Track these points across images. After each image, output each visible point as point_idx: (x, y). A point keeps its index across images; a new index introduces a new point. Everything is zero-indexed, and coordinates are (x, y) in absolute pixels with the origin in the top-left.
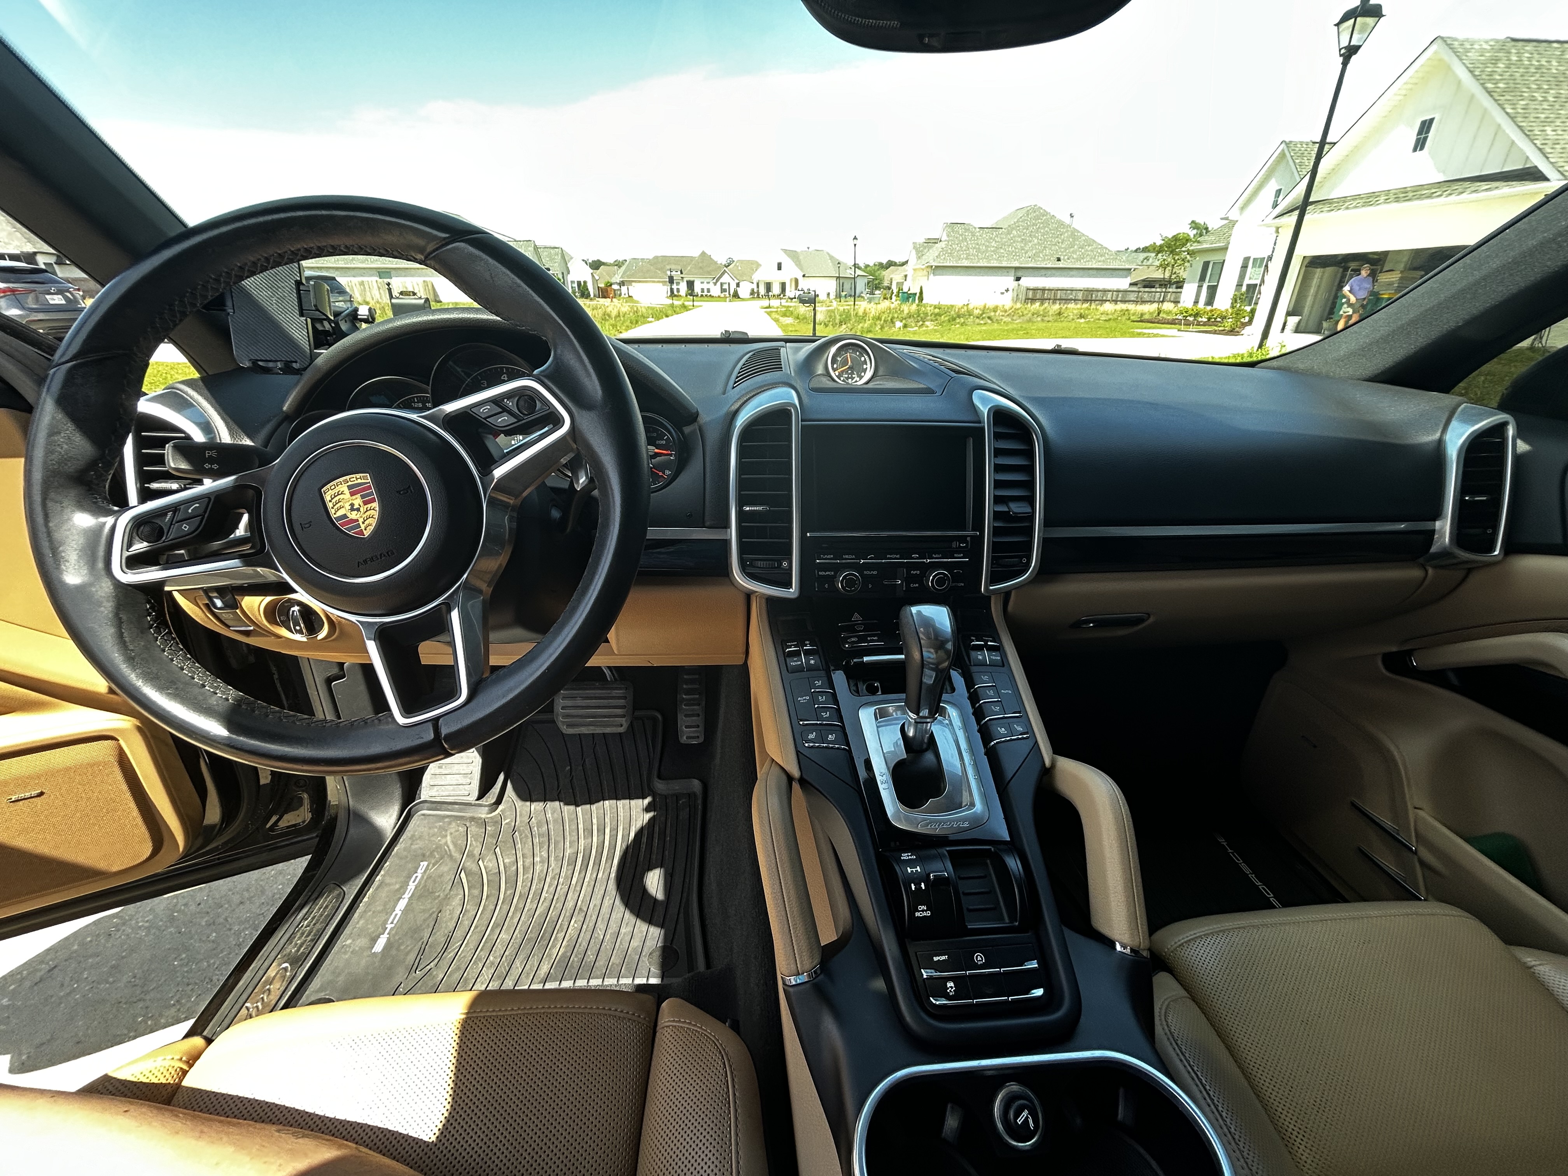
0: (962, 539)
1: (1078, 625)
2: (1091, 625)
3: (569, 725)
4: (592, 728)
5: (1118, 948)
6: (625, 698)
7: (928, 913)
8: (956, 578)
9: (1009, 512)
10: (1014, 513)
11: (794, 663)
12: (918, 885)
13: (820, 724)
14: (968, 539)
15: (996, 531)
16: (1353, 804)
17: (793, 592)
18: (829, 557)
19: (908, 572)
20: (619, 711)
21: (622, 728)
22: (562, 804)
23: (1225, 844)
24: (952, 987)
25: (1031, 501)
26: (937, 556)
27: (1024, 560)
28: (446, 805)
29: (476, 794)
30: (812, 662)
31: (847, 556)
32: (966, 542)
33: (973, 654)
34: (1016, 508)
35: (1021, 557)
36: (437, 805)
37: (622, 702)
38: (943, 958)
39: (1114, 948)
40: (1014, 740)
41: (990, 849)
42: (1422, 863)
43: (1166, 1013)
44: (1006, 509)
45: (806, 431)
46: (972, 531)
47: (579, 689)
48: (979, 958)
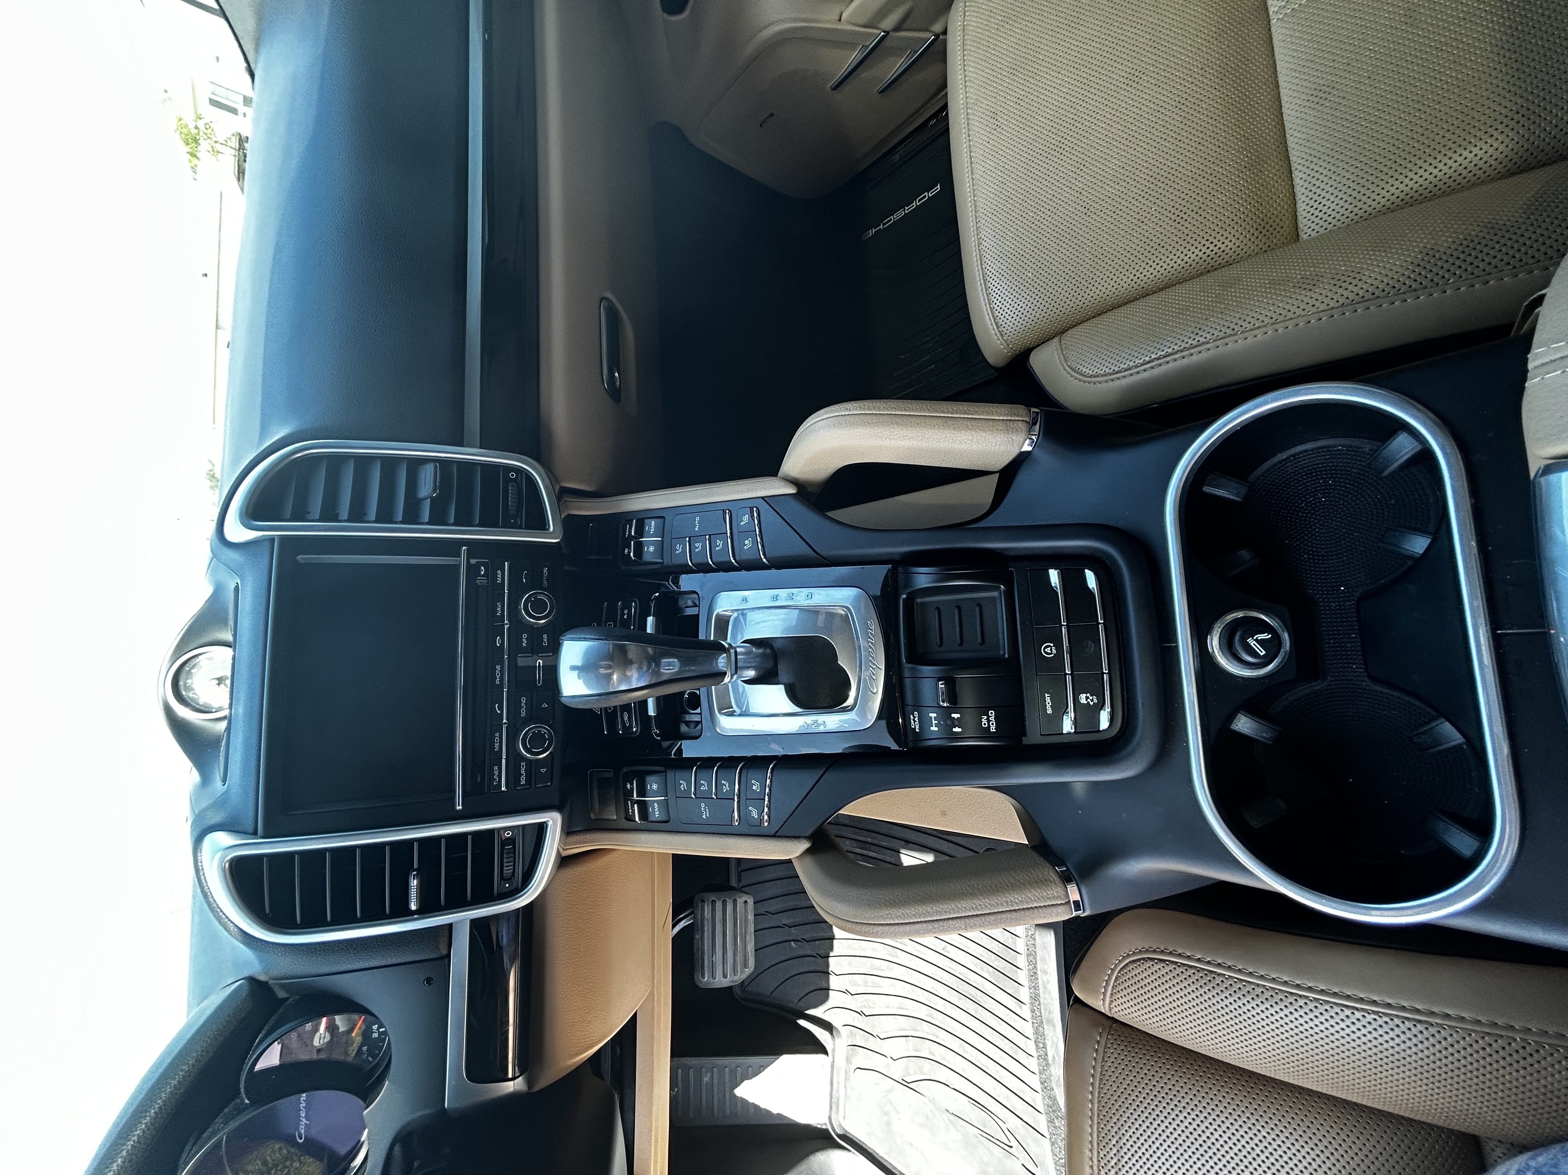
0: (472, 571)
1: (615, 393)
2: (617, 374)
3: (745, 965)
4: (748, 938)
5: (1027, 448)
6: (714, 902)
7: (992, 713)
8: (535, 583)
9: (432, 499)
10: (434, 490)
11: (656, 813)
12: (954, 723)
13: (739, 797)
14: (473, 561)
15: (464, 520)
16: (835, 88)
17: (553, 820)
18: (496, 773)
19: (524, 651)
20: (729, 908)
21: (748, 900)
22: (831, 954)
23: (874, 231)
24: (1087, 698)
25: (415, 464)
26: (499, 609)
27: (513, 475)
28: (834, 1092)
29: (821, 1056)
30: (655, 787)
31: (497, 745)
32: (478, 565)
33: (647, 558)
34: (426, 488)
35: (508, 481)
36: (833, 1104)
37: (719, 905)
38: (1048, 700)
39: (1028, 453)
40: (760, 531)
41: (903, 599)
42: (898, 28)
43: (1081, 374)
44: (428, 501)
45: (271, 832)
46: (459, 556)
47: (703, 960)
48: (1048, 650)
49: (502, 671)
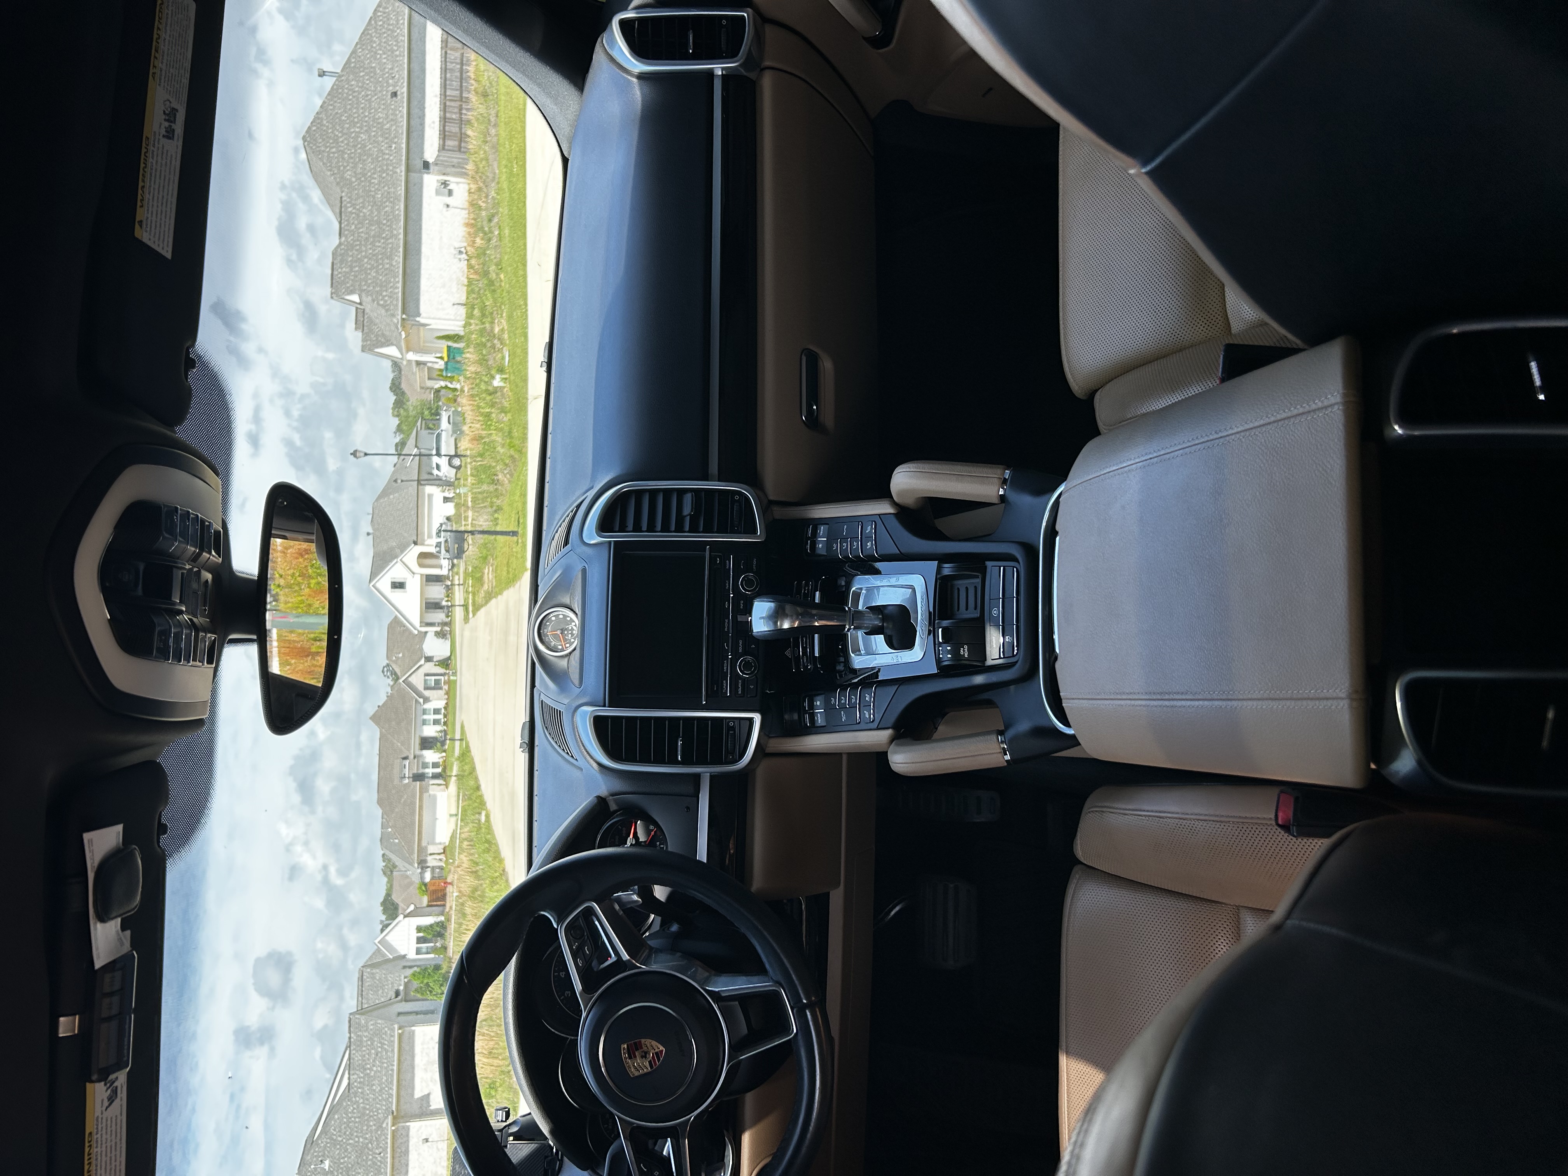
0: (712, 561)
1: (812, 423)
2: (815, 407)
5: (1001, 493)
8: (748, 568)
9: (691, 515)
10: (692, 511)
11: (819, 720)
13: (859, 705)
14: (712, 557)
15: (708, 530)
17: (757, 718)
18: (725, 685)
19: (741, 611)
25: (681, 492)
26: (727, 585)
27: (737, 497)
30: (819, 703)
31: (725, 668)
33: (818, 552)
34: (687, 509)
35: (734, 501)
39: (1003, 496)
40: (875, 537)
41: (941, 581)
45: (614, 703)
46: (705, 552)
49: (728, 623)
